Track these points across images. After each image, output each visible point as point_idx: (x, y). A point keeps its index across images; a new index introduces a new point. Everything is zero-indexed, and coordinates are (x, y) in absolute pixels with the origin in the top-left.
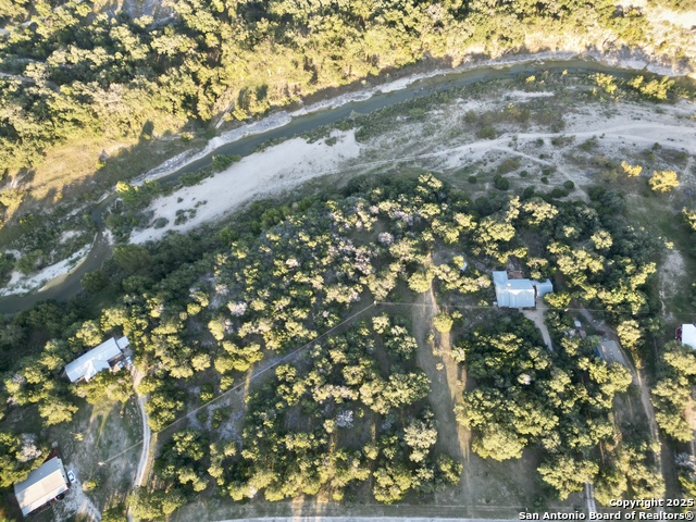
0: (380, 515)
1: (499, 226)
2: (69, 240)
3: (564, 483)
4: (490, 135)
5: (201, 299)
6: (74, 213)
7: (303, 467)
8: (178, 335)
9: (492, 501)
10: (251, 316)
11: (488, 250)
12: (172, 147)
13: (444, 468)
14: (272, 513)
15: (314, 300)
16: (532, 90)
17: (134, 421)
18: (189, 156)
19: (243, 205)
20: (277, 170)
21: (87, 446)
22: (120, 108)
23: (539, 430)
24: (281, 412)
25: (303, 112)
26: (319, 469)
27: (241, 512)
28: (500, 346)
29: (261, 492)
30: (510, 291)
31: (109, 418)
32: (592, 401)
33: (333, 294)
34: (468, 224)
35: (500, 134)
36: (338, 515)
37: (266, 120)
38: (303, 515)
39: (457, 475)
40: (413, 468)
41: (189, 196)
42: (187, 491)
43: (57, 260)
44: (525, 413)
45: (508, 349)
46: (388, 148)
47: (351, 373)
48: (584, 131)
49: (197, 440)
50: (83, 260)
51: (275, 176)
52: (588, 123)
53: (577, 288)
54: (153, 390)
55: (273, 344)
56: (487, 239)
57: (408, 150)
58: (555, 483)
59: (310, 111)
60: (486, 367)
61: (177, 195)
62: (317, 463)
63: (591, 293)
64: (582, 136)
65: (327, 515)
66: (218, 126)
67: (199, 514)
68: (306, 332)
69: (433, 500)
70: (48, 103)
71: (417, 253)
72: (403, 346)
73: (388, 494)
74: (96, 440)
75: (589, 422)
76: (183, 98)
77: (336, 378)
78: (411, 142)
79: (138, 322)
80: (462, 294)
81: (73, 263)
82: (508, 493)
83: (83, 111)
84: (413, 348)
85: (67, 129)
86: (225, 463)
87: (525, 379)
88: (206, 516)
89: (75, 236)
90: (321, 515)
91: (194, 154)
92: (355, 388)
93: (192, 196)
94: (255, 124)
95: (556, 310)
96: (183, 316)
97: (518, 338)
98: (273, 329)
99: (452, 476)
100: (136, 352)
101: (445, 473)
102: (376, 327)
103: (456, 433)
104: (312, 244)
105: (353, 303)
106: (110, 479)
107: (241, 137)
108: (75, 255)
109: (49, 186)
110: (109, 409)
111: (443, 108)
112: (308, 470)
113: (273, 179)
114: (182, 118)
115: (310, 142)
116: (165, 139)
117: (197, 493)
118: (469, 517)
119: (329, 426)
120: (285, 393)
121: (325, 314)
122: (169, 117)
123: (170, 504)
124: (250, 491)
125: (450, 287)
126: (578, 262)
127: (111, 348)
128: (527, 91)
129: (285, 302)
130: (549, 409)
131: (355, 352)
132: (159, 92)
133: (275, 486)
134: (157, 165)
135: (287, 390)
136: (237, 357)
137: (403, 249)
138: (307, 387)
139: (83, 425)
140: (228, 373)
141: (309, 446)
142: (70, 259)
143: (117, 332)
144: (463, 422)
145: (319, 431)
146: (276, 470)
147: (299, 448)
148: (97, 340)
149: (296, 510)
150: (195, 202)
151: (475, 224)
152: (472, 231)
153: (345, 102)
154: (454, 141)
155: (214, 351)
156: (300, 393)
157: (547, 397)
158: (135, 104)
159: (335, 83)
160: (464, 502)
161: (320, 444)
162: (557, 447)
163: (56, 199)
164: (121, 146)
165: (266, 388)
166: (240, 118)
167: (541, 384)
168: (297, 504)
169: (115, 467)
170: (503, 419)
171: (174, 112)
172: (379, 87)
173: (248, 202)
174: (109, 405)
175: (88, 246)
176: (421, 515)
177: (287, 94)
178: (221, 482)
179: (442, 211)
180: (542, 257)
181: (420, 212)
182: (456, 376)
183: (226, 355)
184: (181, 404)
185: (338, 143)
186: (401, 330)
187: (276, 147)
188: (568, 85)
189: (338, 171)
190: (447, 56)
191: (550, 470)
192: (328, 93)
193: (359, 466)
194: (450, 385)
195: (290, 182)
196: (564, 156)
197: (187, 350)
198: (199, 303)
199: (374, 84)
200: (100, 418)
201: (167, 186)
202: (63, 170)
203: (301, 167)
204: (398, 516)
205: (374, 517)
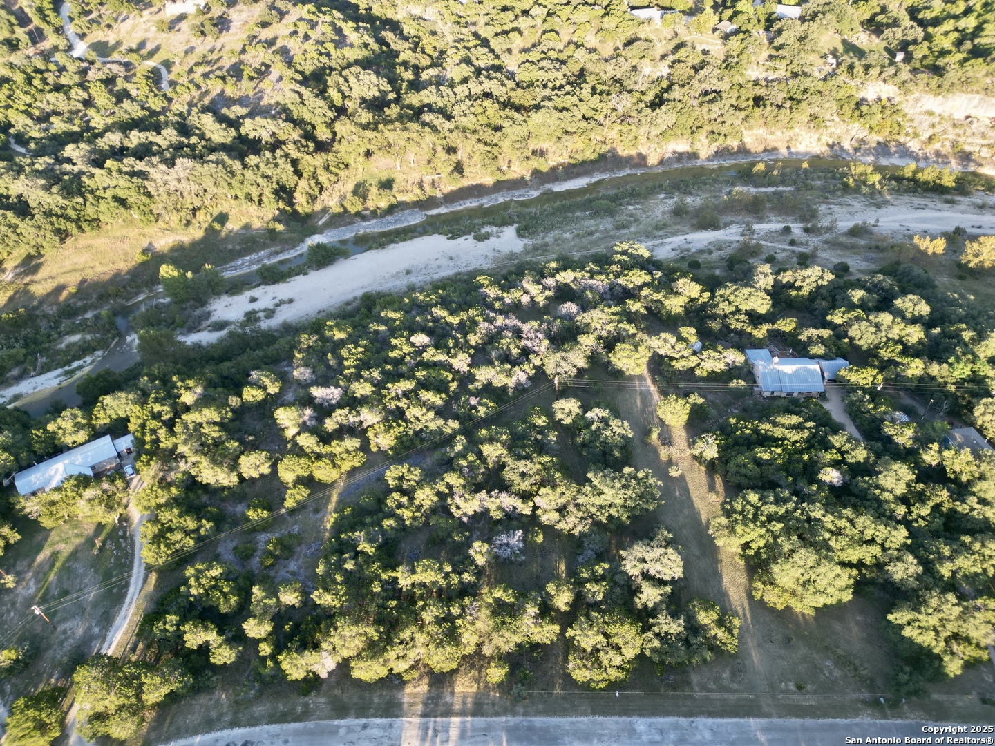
0: (584, 714)
1: (746, 291)
2: (69, 346)
3: (947, 640)
4: (714, 226)
5: (267, 381)
6: (89, 315)
7: (428, 616)
8: (222, 425)
9: (809, 687)
10: (353, 403)
11: (734, 322)
12: (249, 241)
13: (706, 618)
14: (363, 711)
15: (453, 386)
16: (763, 186)
17: (117, 558)
18: (277, 253)
19: (348, 304)
20: (404, 265)
21: (19, 600)
22: (185, 186)
23: (876, 550)
24: (392, 534)
25: (443, 210)
26: (459, 622)
27: (299, 709)
28: (778, 432)
29: (344, 666)
30: (780, 368)
31: (74, 556)
32: (961, 508)
33: (484, 375)
34: (695, 294)
35: (726, 225)
36: (497, 714)
37: (389, 218)
38: (424, 715)
39: (729, 631)
41: (266, 296)
43: (46, 369)
44: (842, 523)
45: (795, 436)
46: (565, 241)
47: (522, 470)
48: (848, 220)
49: (226, 577)
51: (399, 273)
52: (850, 213)
53: (891, 362)
54: (162, 501)
55: (383, 441)
56: (729, 309)
57: (596, 243)
58: (926, 639)
59: (451, 209)
60: (758, 462)
61: (248, 294)
62: (455, 611)
63: (915, 368)
64: (845, 224)
65: (474, 714)
66: (320, 223)
67: (214, 714)
68: (440, 422)
69: (689, 683)
70: (84, 178)
71: (619, 322)
72: (608, 433)
73: (599, 665)
74: (38, 590)
75: (967, 539)
76: (275, 186)
77: (494, 481)
78: (597, 235)
79: (157, 408)
80: (701, 379)
81: (70, 373)
82: (837, 673)
83: (131, 185)
84: (623, 436)
85: (103, 206)
86: (280, 617)
87: (832, 476)
88: (228, 718)
89: (84, 341)
90: (463, 713)
91: (281, 252)
92: (526, 496)
93: (271, 295)
94: (374, 221)
95: (862, 388)
96: (234, 401)
97: (806, 421)
98: (385, 420)
99: (720, 633)
100: (145, 450)
101: (705, 628)
102: (559, 416)
103: (718, 576)
104: (455, 320)
105: (519, 389)
106: (50, 653)
107: (353, 234)
108: (75, 364)
109: (61, 280)
110: (77, 541)
111: (642, 203)
112: (439, 621)
113: (396, 276)
114: (271, 208)
115: (452, 238)
116: (244, 231)
117: (215, 668)
118: (767, 716)
119: (479, 552)
120: (400, 506)
121: (473, 401)
122: (253, 208)
124: (323, 663)
125: (678, 365)
126: (883, 328)
127: (104, 449)
128: (756, 186)
129: (407, 385)
130: (882, 514)
131: (524, 447)
132: (243, 175)
133: (374, 649)
134: (226, 263)
135: (404, 500)
136: (319, 457)
137: (600, 319)
138: (439, 494)
139: (20, 566)
140: (300, 481)
141: (442, 582)
142: (67, 368)
144: (729, 546)
145: (461, 560)
146: (378, 622)
147: (423, 585)
148: (82, 436)
149: (411, 705)
150: (277, 301)
151: (707, 295)
152: (704, 305)
153: (501, 200)
154: (661, 233)
155: (277, 445)
156: (427, 504)
157: (880, 503)
158: (208, 184)
159: (488, 180)
160: (751, 688)
161: (461, 582)
162: (918, 577)
163: (65, 294)
164: (178, 238)
165: (364, 500)
166: (352, 210)
167: (862, 482)
168: (415, 695)
169: (65, 632)
170: (807, 534)
171: (260, 204)
172: (548, 186)
173: (355, 298)
174: (77, 535)
175: (99, 353)
176: (666, 713)
177: (421, 185)
178: (265, 649)
179: (654, 280)
180: (824, 328)
181: (621, 281)
182: (706, 488)
183: (299, 452)
184: (208, 525)
185: (492, 239)
186: (603, 413)
187: (401, 244)
188: (813, 180)
189: (493, 266)
190: (640, 155)
191: (915, 615)
192: (478, 190)
193: (536, 617)
194: (698, 503)
195: (420, 278)
196: (826, 242)
197: (234, 444)
198: (264, 388)
199: (543, 183)
200: (55, 555)
201: (235, 287)
202: (86, 262)
203: (438, 263)
204: (620, 715)
205: (571, 716)
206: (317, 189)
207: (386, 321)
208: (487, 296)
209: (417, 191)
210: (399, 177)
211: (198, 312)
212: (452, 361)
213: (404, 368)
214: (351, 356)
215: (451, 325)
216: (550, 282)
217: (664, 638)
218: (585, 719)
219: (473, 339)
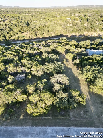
15: (21, 53)
28: (94, 57)
30: (93, 51)
37: (23, 41)
56: (82, 44)
60: (89, 62)
66: (10, 41)
94: (20, 41)
102: (43, 57)
103: (79, 86)
107: (16, 43)
119: (10, 78)
121: (24, 55)
125: (71, 50)
137: (55, 44)
159: (41, 37)
160: (91, 117)
166: (16, 39)
172: (51, 38)
186: (52, 55)
190: (67, 35)
193: (21, 93)
204: (42, 126)
205: (23, 126)
206: (11, 36)
209: (29, 38)
210: (26, 36)
215: (25, 46)
217: (60, 99)
218: (28, 127)
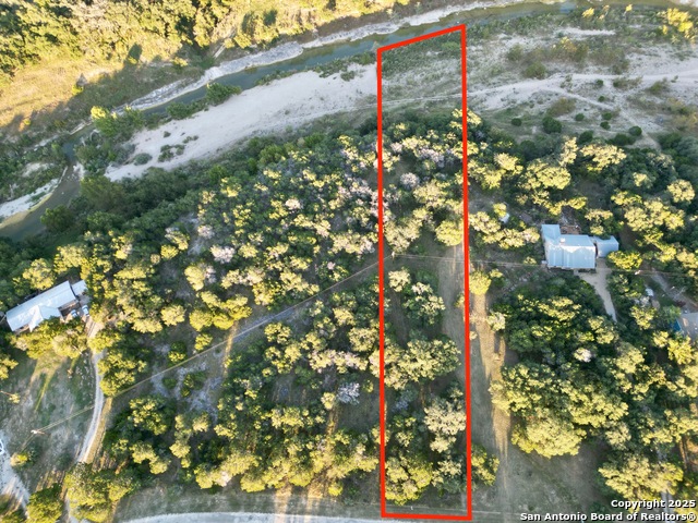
0: (389, 519)
1: (552, 170)
2: (33, 173)
3: (635, 490)
4: (539, 74)
5: (178, 240)
6: (43, 144)
7: (293, 450)
8: (147, 280)
9: (537, 509)
10: (240, 263)
11: (537, 199)
12: (162, 75)
13: (476, 462)
14: (249, 507)
15: (317, 249)
16: (589, 28)
17: (85, 382)
18: (182, 86)
19: (240, 143)
20: (283, 105)
21: (24, 411)
22: (103, 24)
23: (602, 419)
24: (268, 380)
25: (317, 43)
26: (312, 454)
27: (209, 503)
28: (552, 313)
29: (237, 479)
30: (564, 248)
31: (55, 378)
32: (671, 387)
33: (341, 243)
34: (511, 167)
35: (550, 73)
36: (334, 515)
37: (273, 51)
38: (288, 513)
39: (491, 472)
40: (435, 459)
41: (178, 130)
42: (141, 472)
43: (18, 195)
44: (584, 398)
45: (563, 317)
46: (415, 84)
47: (361, 337)
48: (652, 74)
49: (160, 409)
50: (48, 196)
51: (280, 112)
52: (656, 65)
53: (651, 248)
54: (110, 344)
55: (264, 298)
56: (535, 185)
57: (439, 88)
58: (622, 489)
59: (325, 43)
60: (533, 338)
61: (163, 128)
62: (310, 446)
63: (668, 254)
64: (650, 79)
65: (319, 514)
66: (217, 55)
67: (156, 503)
68: (306, 285)
69: (459, 502)
70: (19, 14)
71: (447, 198)
72: (427, 307)
73: (401, 492)
74: (35, 404)
75: (668, 413)
76: (177, 19)
77: (340, 342)
78: (442, 79)
79: (100, 263)
80: (504, 250)
81: (36, 199)
82: (557, 500)
83: (58, 25)
84: (438, 310)
85: (39, 44)
86: (193, 441)
87: (584, 355)
88: (165, 506)
89: (41, 169)
90: (312, 513)
91: (187, 85)
92: (364, 355)
93: (180, 131)
94: (260, 54)
95: (624, 273)
96: (155, 259)
97: (575, 303)
98: (265, 281)
99: (485, 473)
100: (96, 299)
101: (475, 469)
102: (393, 284)
103: (490, 420)
104: (319, 184)
105: (366, 255)
106: (48, 452)
107: (243, 68)
108: (39, 191)
109: (17, 111)
110: (56, 366)
111: (482, 44)
112: (299, 454)
113: (277, 115)
114: (175, 42)
115: (323, 76)
116: (155, 65)
117: (155, 476)
119: (328, 401)
120: (275, 358)
121: (331, 266)
122: (160, 40)
123: (117, 488)
124: (223, 477)
125: (489, 240)
126: (653, 215)
127: (64, 294)
128: (583, 28)
129: (281, 249)
130: (615, 393)
131: (365, 312)
132: (149, 10)
133: (255, 472)
134: (143, 95)
135: (278, 353)
136: (218, 311)
137: (432, 193)
138: (303, 351)
139: (21, 384)
140: (205, 331)
141: (301, 424)
142: (33, 194)
143: (73, 274)
144: (501, 405)
145: (315, 407)
146: (258, 453)
147: (288, 426)
148: (48, 282)
149: (280, 505)
150: (185, 137)
151: (520, 168)
152: (517, 178)
153: (366, 34)
154: (495, 80)
155: (190, 303)
156: (294, 358)
157: (613, 379)
158: (121, 21)
159: (356, 13)
160: (499, 508)
161: (315, 422)
162: (626, 443)
163: (22, 126)
164: (103, 70)
165: (251, 351)
166: (243, 45)
167: (605, 361)
168: (282, 498)
169: (56, 437)
170: (555, 404)
171: (166, 35)
172: (407, 19)
173: (246, 139)
174: (56, 362)
175: (55, 181)
177: (299, 21)
178: (186, 464)
179: (480, 151)
180: (605, 209)
181: (454, 151)
182: (493, 348)
183: (205, 308)
184: (143, 365)
185: (356, 78)
186: (425, 288)
187: (282, 80)
188: (632, 23)
189: (355, 109)
191: (616, 473)
192: (347, 23)
193: (364, 454)
194: (485, 360)
195: (296, 119)
196: (628, 99)
197: (157, 300)
198: (177, 246)
199: (402, 15)
200: (43, 377)
201: (152, 120)
202: (34, 94)
203: (311, 103)
205: (381, 520)
206: (212, 23)
207: (268, 182)
208: (346, 159)
209: (296, 26)
210: (281, 10)
211: (124, 145)
212: (317, 227)
213: (280, 231)
214: (241, 215)
215: (317, 188)
216: (397, 147)
217: (447, 476)
218: (390, 522)
219: (333, 205)
